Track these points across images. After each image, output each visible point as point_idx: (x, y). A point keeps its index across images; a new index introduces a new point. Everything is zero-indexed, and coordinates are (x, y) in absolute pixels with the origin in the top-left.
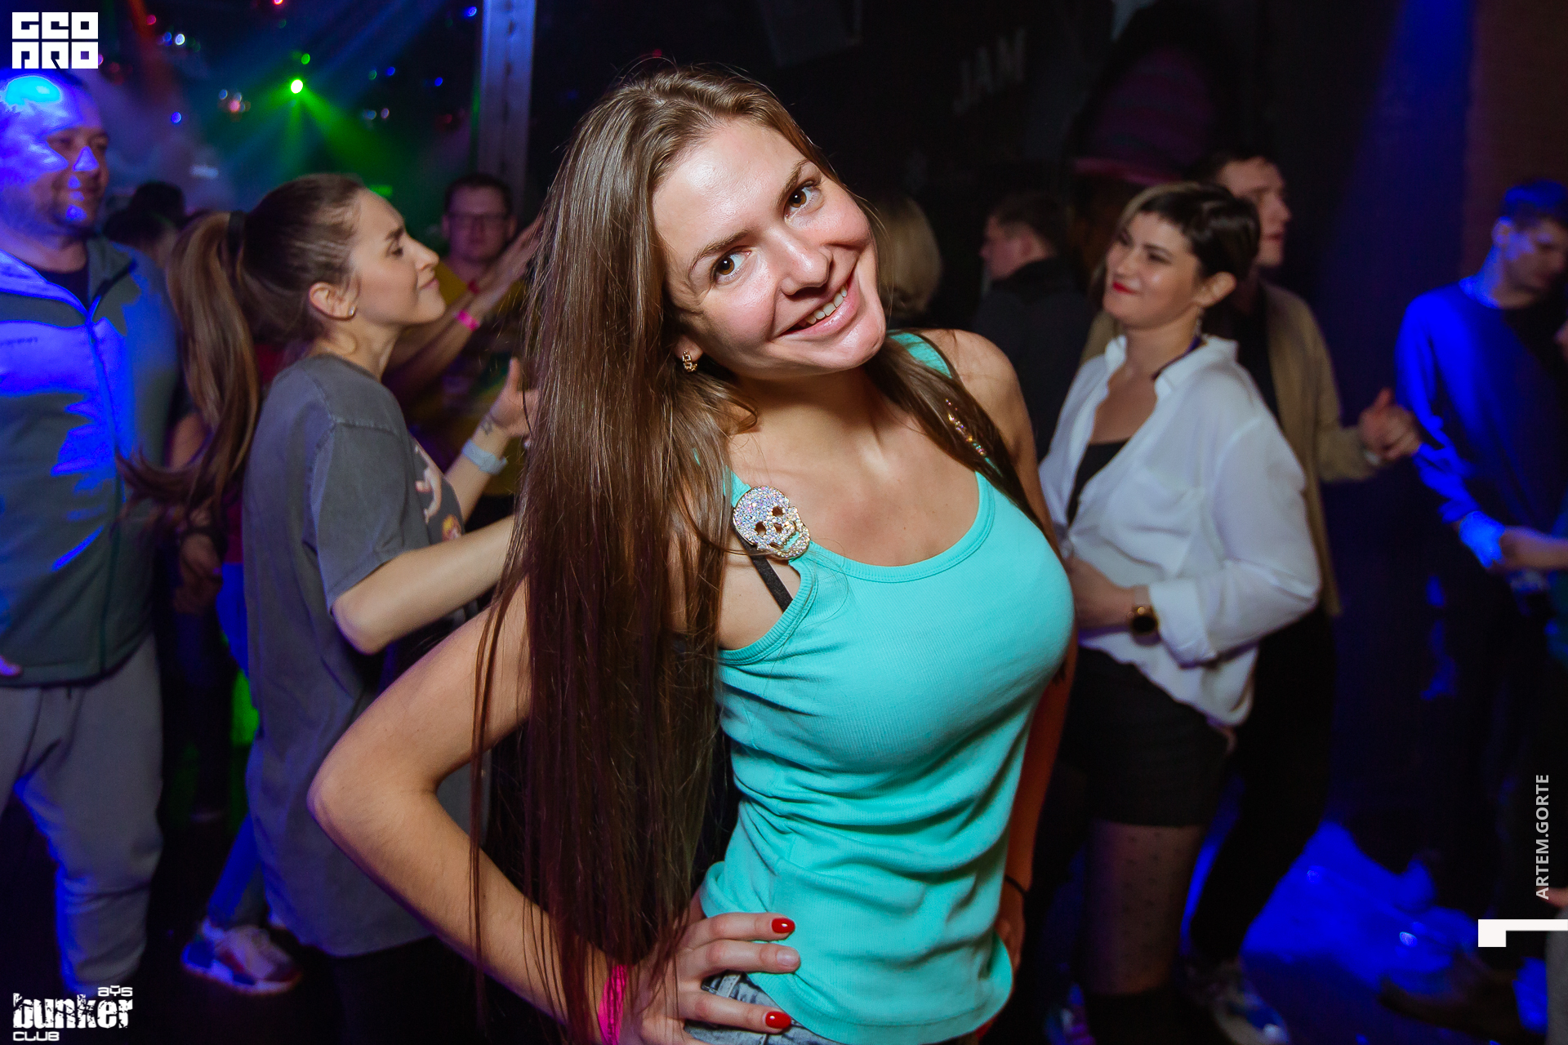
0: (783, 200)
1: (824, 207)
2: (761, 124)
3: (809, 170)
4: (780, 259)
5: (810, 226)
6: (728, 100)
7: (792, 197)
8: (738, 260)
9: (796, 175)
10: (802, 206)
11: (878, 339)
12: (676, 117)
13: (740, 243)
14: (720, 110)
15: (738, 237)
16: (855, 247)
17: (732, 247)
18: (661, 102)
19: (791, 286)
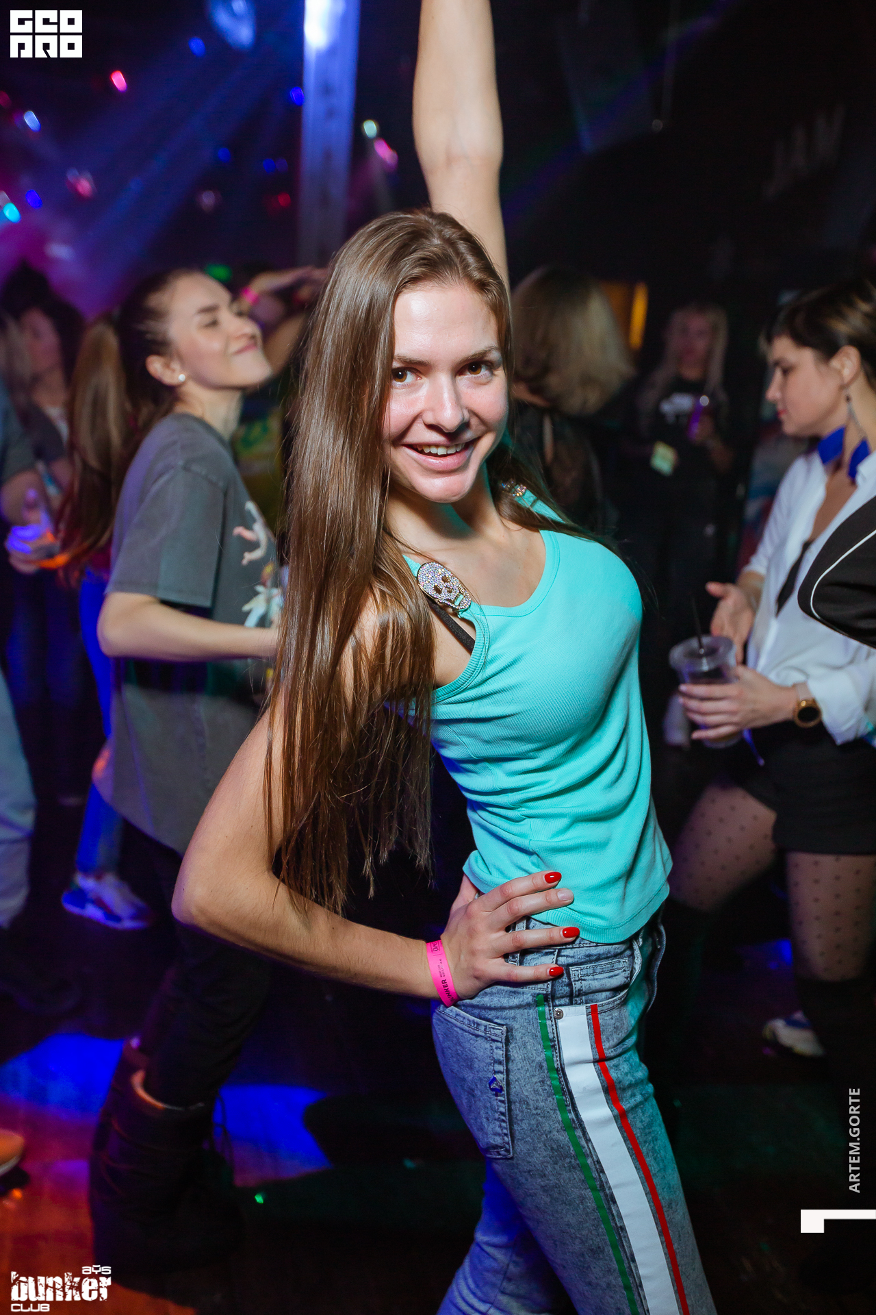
0: (465, 361)
1: (487, 387)
2: (487, 303)
3: (495, 356)
4: (435, 395)
5: (469, 391)
6: (477, 275)
7: (471, 365)
8: (410, 378)
9: (484, 353)
10: (473, 376)
11: (459, 494)
12: (439, 258)
13: (419, 368)
14: (468, 277)
15: (420, 363)
16: (487, 427)
17: (413, 366)
18: (436, 241)
19: (430, 419)
